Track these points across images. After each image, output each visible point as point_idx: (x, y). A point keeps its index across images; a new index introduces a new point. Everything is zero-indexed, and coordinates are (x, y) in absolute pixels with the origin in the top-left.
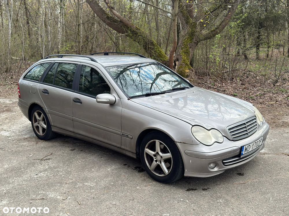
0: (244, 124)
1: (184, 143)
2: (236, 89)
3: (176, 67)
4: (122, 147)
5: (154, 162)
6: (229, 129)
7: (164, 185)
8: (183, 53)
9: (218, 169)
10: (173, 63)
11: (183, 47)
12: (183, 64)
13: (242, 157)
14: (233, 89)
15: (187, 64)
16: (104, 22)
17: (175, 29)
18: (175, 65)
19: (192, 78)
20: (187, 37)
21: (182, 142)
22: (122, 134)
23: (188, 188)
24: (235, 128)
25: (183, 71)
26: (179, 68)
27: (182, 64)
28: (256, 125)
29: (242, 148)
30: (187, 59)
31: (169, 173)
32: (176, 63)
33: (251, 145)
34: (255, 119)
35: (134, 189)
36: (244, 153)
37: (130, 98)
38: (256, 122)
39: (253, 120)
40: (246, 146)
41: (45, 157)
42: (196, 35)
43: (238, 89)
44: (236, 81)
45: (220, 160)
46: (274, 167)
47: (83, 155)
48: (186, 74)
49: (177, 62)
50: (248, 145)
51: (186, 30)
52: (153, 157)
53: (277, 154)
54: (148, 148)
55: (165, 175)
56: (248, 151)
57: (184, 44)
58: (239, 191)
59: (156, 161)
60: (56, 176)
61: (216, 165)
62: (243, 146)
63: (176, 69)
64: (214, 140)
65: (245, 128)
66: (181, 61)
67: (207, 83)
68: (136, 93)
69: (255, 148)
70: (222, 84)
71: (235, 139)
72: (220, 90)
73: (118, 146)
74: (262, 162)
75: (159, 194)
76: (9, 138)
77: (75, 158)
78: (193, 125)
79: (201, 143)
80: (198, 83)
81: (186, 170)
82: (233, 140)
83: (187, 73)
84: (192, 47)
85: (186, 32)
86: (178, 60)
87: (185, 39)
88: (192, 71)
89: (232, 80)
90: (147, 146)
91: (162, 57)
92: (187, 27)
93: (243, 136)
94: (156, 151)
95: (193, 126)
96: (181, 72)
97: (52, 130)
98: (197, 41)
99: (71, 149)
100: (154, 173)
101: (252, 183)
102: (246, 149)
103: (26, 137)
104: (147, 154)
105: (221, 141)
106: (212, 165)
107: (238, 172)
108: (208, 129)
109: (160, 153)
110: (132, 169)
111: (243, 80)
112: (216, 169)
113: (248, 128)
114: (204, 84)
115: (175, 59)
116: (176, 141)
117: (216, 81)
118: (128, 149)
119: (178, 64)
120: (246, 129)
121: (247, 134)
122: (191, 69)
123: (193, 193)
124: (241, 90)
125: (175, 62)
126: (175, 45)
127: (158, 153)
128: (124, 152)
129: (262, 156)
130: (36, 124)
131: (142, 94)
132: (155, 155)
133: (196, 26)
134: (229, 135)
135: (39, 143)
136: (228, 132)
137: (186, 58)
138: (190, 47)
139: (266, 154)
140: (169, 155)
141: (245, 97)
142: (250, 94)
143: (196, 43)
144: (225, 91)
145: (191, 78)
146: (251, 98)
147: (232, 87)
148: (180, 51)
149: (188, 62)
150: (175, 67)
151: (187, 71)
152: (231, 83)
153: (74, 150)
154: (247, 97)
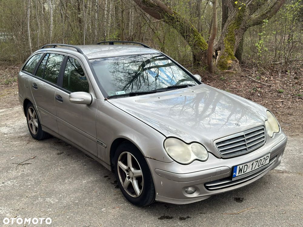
0: (243, 136)
1: (154, 159)
2: (285, 84)
3: (218, 57)
4: (99, 156)
5: (127, 179)
6: (217, 144)
7: (136, 208)
8: (227, 41)
9: (199, 195)
10: (214, 53)
11: (227, 33)
12: (226, 53)
13: (233, 179)
14: (282, 84)
15: (230, 54)
16: (140, 6)
17: (214, 14)
18: (217, 55)
19: (236, 70)
20: (233, 22)
21: (152, 158)
22: (97, 141)
23: (163, 215)
24: (228, 141)
25: (225, 62)
26: (220, 58)
27: (224, 54)
28: (264, 137)
29: (234, 169)
30: (231, 48)
31: (141, 194)
32: (217, 53)
33: (249, 164)
34: (263, 129)
35: (97, 211)
36: (237, 175)
37: (108, 98)
38: (264, 133)
39: (259, 131)
40: (241, 166)
41: (25, 161)
42: (244, 20)
43: (288, 84)
44: (289, 74)
45: (202, 183)
46: (288, 192)
47: (68, 160)
48: (228, 66)
49: (219, 52)
50: (244, 165)
51: (233, 14)
52: (126, 172)
53: (300, 174)
54: (121, 160)
55: (137, 196)
56: (244, 172)
57: (229, 31)
58: (226, 224)
59: (129, 178)
60: (22, 186)
61: (196, 190)
62: (236, 166)
63: (217, 60)
64: (194, 157)
65: (243, 142)
66: (223, 50)
67: (251, 76)
68: (118, 92)
69: (257, 167)
70: (270, 78)
71: (225, 156)
72: (265, 85)
73: (96, 154)
74: (275, 184)
75: (124, 220)
76: (5, 136)
77: (55, 165)
78: (167, 136)
79: (174, 160)
80: (241, 76)
81: (157, 193)
82: (222, 158)
83: (230, 64)
84: (239, 33)
85: (233, 17)
86: (220, 49)
87: (231, 24)
88: (236, 62)
89: (285, 73)
90: (119, 158)
91: (202, 46)
92: (234, 11)
93: (240, 152)
94: (128, 166)
95: (167, 138)
96: (223, 63)
97: (42, 130)
98: (246, 27)
99: (59, 152)
100: (127, 192)
101: (248, 214)
102: (241, 170)
103: (22, 134)
104: (120, 168)
105: (205, 158)
106: (190, 189)
107: (237, 197)
108: (188, 143)
109: (132, 169)
110: (111, 183)
111: (300, 73)
112: (195, 195)
113: (247, 142)
114: (247, 77)
115: (217, 48)
116: (146, 156)
117: (263, 74)
118: (103, 159)
119: (220, 53)
120: (245, 143)
121: (246, 149)
122: (234, 60)
123: (165, 222)
124: (291, 85)
125: (216, 51)
126: (214, 32)
127: (129, 168)
128: (101, 162)
129: (278, 175)
130: (30, 122)
131: (125, 93)
132: (127, 171)
133: (245, 10)
134: (218, 151)
135: (31, 143)
136: (216, 147)
137: (229, 46)
138: (236, 34)
139: (286, 172)
140: (139, 172)
141: (292, 94)
142: (300, 91)
143: (243, 29)
144: (270, 86)
145: (234, 69)
146: (299, 96)
147: (281, 81)
148: (223, 38)
149: (233, 51)
150: (216, 57)
151: (230, 62)
152: (282, 77)
153: (61, 153)
154: (294, 95)
